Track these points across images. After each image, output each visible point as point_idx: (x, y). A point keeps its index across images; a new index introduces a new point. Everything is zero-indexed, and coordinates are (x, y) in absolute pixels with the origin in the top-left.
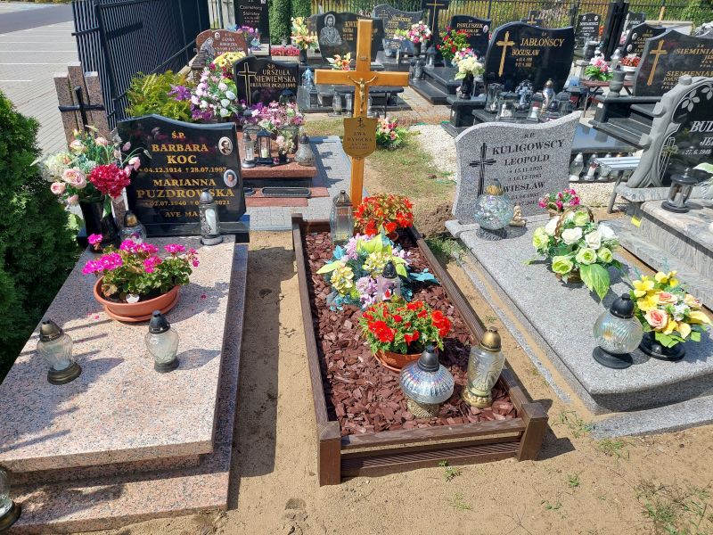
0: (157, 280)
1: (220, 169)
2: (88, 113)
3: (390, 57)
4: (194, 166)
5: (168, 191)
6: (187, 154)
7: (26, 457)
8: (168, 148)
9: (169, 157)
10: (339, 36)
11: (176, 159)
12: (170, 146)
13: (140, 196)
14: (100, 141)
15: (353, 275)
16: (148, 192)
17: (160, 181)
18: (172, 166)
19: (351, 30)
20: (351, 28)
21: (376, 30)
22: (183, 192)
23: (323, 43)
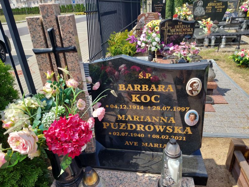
1: (183, 109)
2: (61, 55)
4: (156, 105)
5: (129, 125)
6: (151, 94)
8: (134, 88)
9: (133, 96)
10: (204, 11)
11: (139, 98)
12: (135, 86)
13: (105, 127)
16: (112, 124)
17: (123, 116)
19: (211, 8)
20: (211, 6)
21: (224, 7)
22: (143, 126)
23: (195, 15)
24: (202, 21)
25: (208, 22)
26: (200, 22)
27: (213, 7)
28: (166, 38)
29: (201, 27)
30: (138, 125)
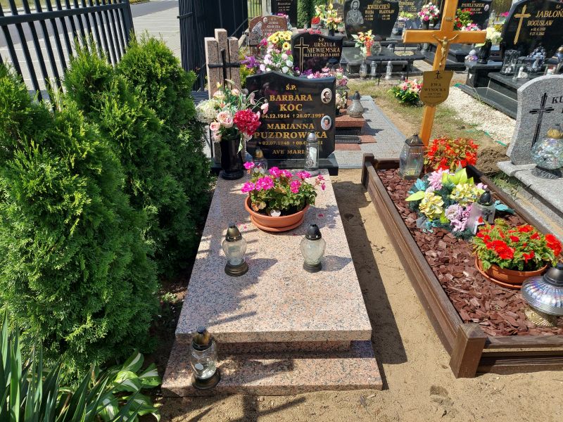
0: (297, 199)
1: (320, 115)
2: (228, 69)
3: (397, 34)
4: (300, 113)
5: (277, 133)
6: (295, 103)
7: (229, 331)
8: (282, 98)
9: (281, 105)
10: (361, 17)
11: (286, 107)
12: (283, 96)
13: (256, 137)
14: (235, 92)
15: (442, 203)
16: (262, 133)
17: (272, 125)
18: (283, 112)
19: (372, 12)
20: (372, 10)
21: (393, 11)
22: (288, 134)
23: (348, 23)
24: (359, 35)
25: (368, 37)
26: (355, 36)
27: (376, 12)
28: (302, 63)
29: (357, 45)
30: (285, 133)
